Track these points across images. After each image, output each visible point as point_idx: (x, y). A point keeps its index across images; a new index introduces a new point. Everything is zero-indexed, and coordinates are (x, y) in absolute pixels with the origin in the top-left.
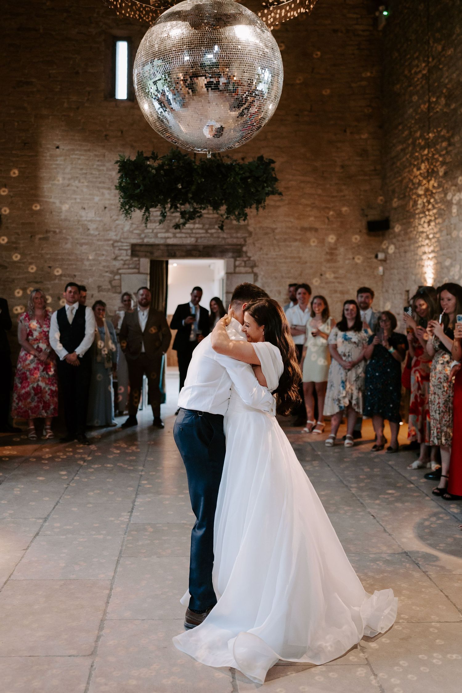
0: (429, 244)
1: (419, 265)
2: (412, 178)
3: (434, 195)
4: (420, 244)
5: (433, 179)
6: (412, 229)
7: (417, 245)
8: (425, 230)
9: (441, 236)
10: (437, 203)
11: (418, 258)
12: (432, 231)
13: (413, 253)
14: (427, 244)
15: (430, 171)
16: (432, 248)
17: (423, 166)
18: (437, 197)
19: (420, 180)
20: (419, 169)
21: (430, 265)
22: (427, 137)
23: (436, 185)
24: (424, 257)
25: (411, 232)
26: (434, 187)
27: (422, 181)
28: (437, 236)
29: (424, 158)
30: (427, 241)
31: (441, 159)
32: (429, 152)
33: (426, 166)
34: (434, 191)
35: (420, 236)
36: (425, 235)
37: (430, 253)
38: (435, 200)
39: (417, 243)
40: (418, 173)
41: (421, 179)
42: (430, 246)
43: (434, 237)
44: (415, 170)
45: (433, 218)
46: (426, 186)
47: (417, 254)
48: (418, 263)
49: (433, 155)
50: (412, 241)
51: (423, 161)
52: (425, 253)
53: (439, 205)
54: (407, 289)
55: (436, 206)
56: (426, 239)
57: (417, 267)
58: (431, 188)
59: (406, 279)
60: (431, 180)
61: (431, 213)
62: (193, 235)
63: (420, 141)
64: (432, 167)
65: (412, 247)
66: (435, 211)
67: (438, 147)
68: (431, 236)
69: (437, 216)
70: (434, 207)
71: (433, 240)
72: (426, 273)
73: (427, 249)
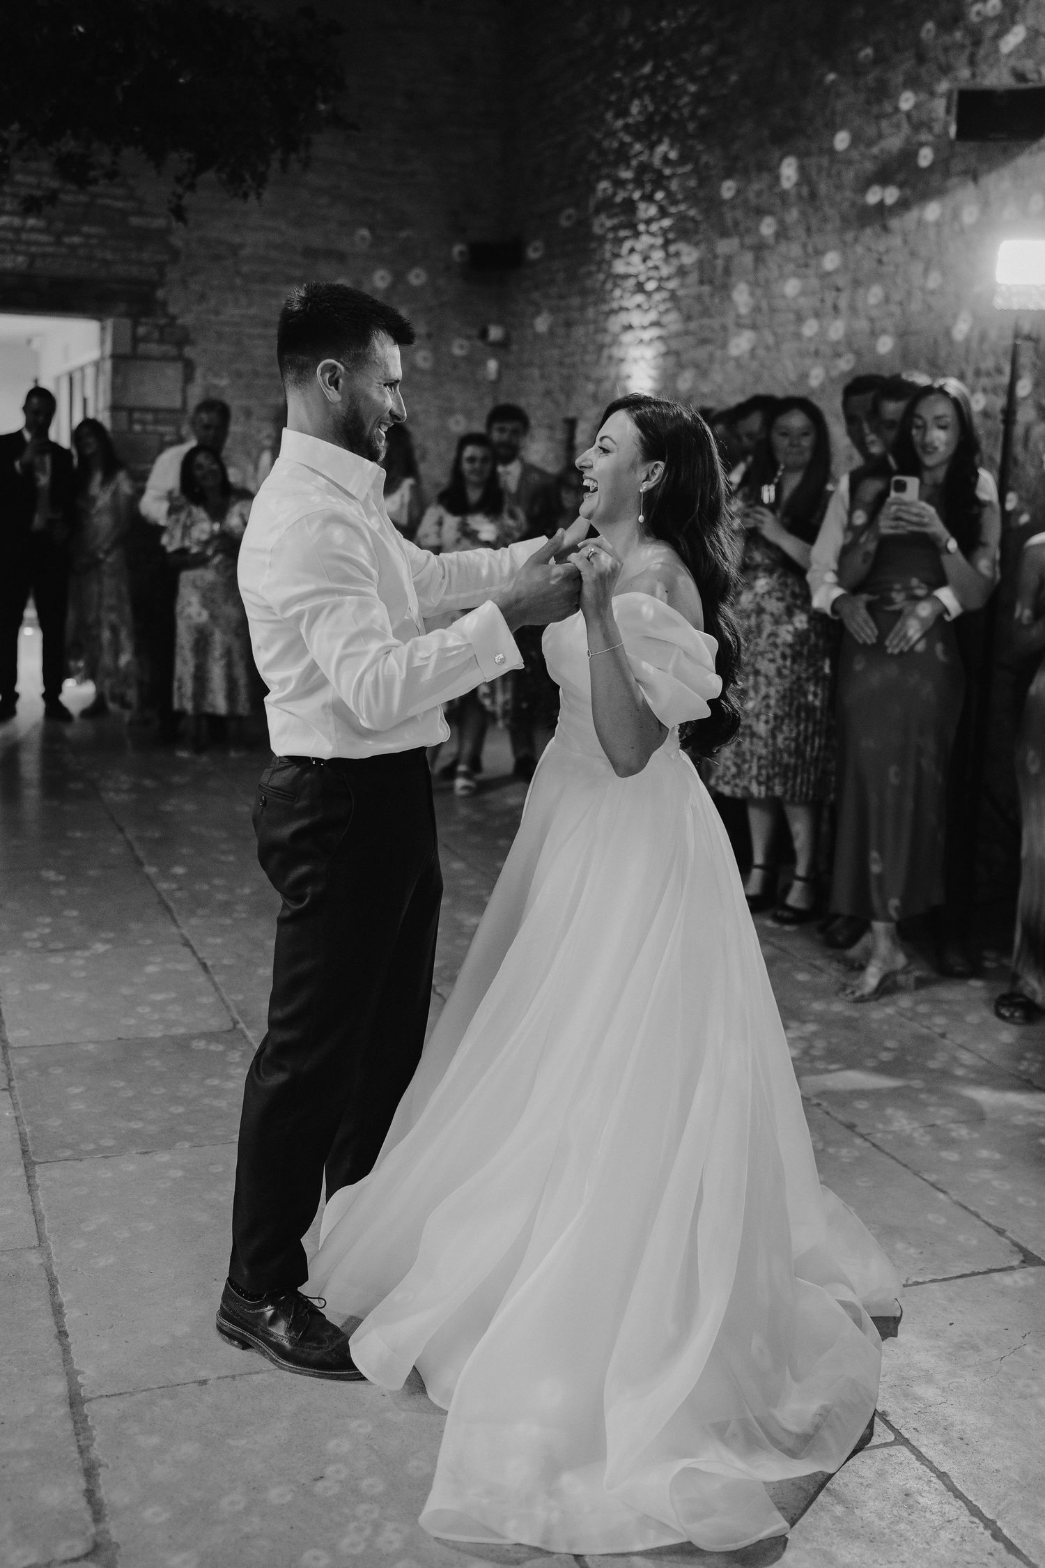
0: (645, 306)
1: (610, 358)
2: (598, 136)
3: (665, 183)
4: (615, 305)
5: (666, 141)
6: (593, 268)
7: (606, 308)
8: (632, 270)
9: (682, 286)
10: (675, 202)
11: (608, 339)
12: (654, 273)
13: (591, 328)
14: (639, 306)
15: (657, 119)
16: (652, 316)
17: (635, 108)
18: (674, 185)
19: (622, 144)
20: (623, 112)
21: (643, 358)
22: (653, 29)
23: (673, 155)
24: (627, 338)
25: (590, 274)
26: (666, 160)
27: (631, 145)
28: (672, 285)
29: (642, 84)
30: (639, 298)
31: (692, 88)
32: (656, 71)
33: (645, 107)
34: (667, 172)
35: (616, 285)
36: (631, 282)
37: (644, 328)
38: (669, 195)
39: (604, 301)
40: (620, 123)
41: (627, 139)
42: (647, 311)
43: (659, 289)
44: (609, 116)
45: (659, 241)
46: (644, 158)
47: (605, 330)
48: (606, 353)
49: (670, 77)
50: (591, 299)
51: (636, 94)
52: (630, 327)
53: (682, 207)
54: (571, 414)
55: (673, 210)
56: (634, 293)
57: (604, 361)
58: (657, 161)
59: (569, 392)
60: (659, 141)
61: (654, 227)
62: (22, 248)
63: (631, 39)
64: (664, 108)
65: (590, 313)
66: (666, 223)
67: (687, 56)
68: (651, 286)
69: (671, 236)
70: (663, 213)
71: (657, 297)
72: (629, 377)
73: (636, 318)
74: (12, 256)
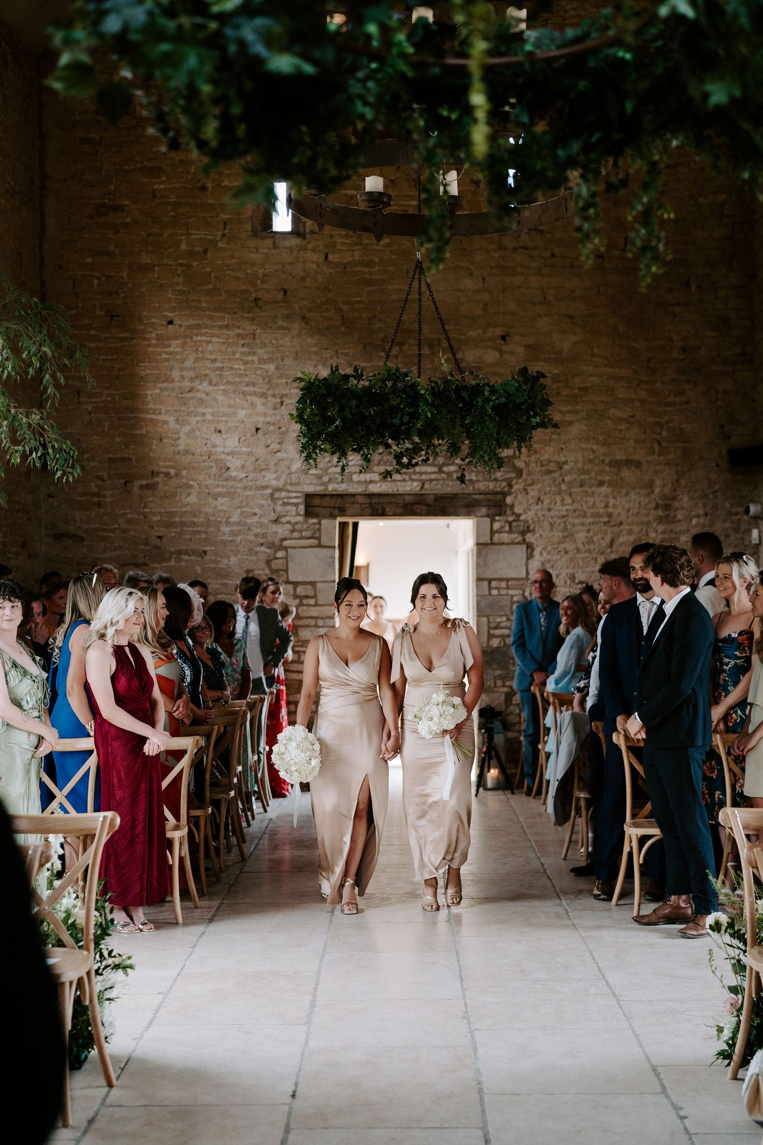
62: (417, 477)
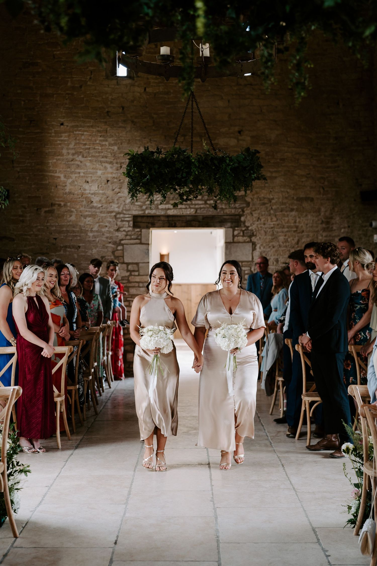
62: (193, 206)
74: (189, 209)
